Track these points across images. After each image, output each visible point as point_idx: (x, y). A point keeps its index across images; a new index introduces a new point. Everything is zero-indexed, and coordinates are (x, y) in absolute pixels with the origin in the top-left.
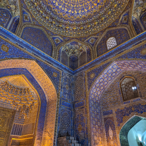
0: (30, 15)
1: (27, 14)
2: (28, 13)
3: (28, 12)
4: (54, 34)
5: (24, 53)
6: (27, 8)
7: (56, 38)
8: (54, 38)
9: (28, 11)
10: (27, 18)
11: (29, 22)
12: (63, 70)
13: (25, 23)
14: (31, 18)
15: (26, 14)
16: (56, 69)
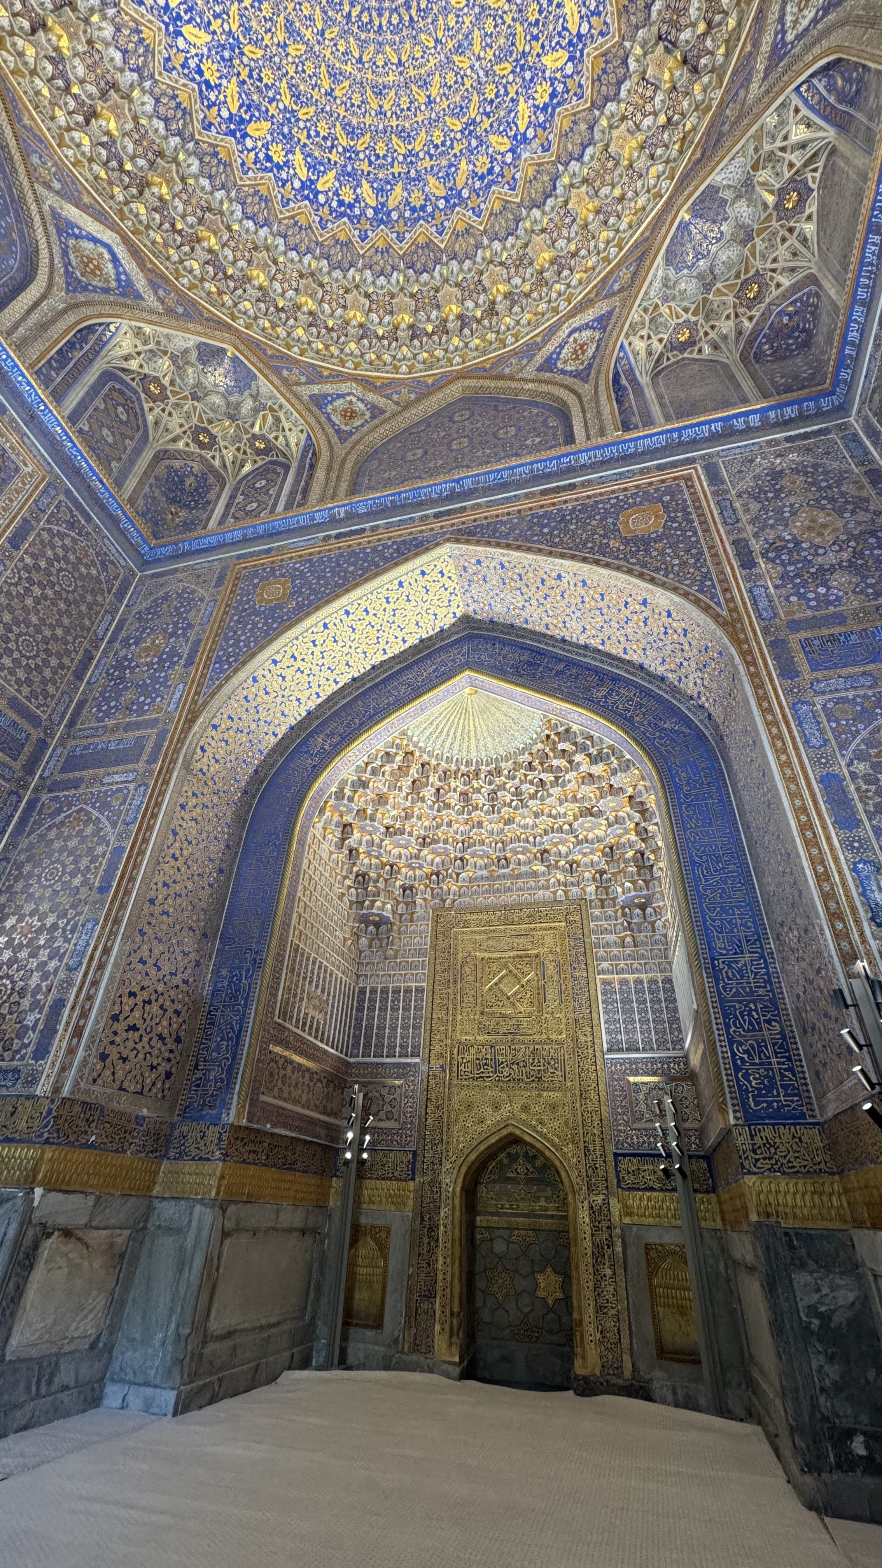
0: (358, 390)
1: (343, 396)
2: (344, 388)
3: (342, 381)
4: (539, 339)
5: (374, 550)
6: (326, 373)
7: (561, 347)
8: (549, 364)
9: (338, 377)
10: (353, 412)
11: (373, 417)
12: (703, 457)
13: (354, 437)
14: (371, 397)
15: (339, 403)
16: (637, 487)
